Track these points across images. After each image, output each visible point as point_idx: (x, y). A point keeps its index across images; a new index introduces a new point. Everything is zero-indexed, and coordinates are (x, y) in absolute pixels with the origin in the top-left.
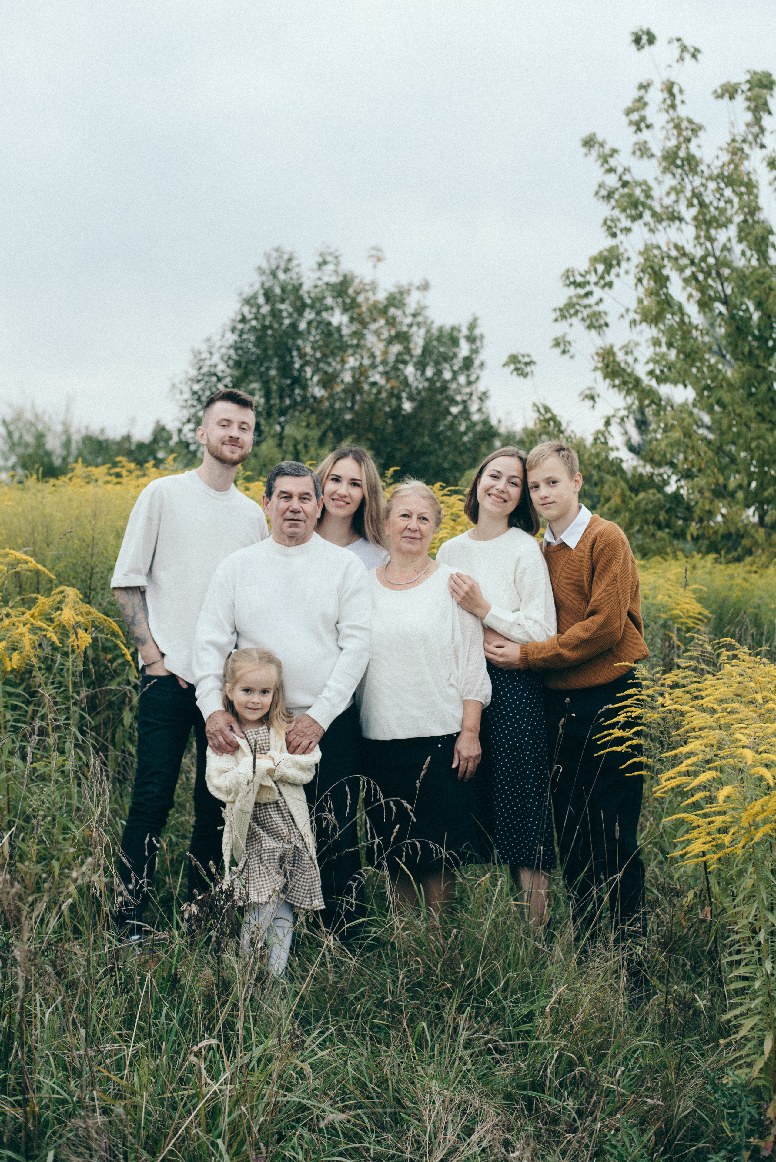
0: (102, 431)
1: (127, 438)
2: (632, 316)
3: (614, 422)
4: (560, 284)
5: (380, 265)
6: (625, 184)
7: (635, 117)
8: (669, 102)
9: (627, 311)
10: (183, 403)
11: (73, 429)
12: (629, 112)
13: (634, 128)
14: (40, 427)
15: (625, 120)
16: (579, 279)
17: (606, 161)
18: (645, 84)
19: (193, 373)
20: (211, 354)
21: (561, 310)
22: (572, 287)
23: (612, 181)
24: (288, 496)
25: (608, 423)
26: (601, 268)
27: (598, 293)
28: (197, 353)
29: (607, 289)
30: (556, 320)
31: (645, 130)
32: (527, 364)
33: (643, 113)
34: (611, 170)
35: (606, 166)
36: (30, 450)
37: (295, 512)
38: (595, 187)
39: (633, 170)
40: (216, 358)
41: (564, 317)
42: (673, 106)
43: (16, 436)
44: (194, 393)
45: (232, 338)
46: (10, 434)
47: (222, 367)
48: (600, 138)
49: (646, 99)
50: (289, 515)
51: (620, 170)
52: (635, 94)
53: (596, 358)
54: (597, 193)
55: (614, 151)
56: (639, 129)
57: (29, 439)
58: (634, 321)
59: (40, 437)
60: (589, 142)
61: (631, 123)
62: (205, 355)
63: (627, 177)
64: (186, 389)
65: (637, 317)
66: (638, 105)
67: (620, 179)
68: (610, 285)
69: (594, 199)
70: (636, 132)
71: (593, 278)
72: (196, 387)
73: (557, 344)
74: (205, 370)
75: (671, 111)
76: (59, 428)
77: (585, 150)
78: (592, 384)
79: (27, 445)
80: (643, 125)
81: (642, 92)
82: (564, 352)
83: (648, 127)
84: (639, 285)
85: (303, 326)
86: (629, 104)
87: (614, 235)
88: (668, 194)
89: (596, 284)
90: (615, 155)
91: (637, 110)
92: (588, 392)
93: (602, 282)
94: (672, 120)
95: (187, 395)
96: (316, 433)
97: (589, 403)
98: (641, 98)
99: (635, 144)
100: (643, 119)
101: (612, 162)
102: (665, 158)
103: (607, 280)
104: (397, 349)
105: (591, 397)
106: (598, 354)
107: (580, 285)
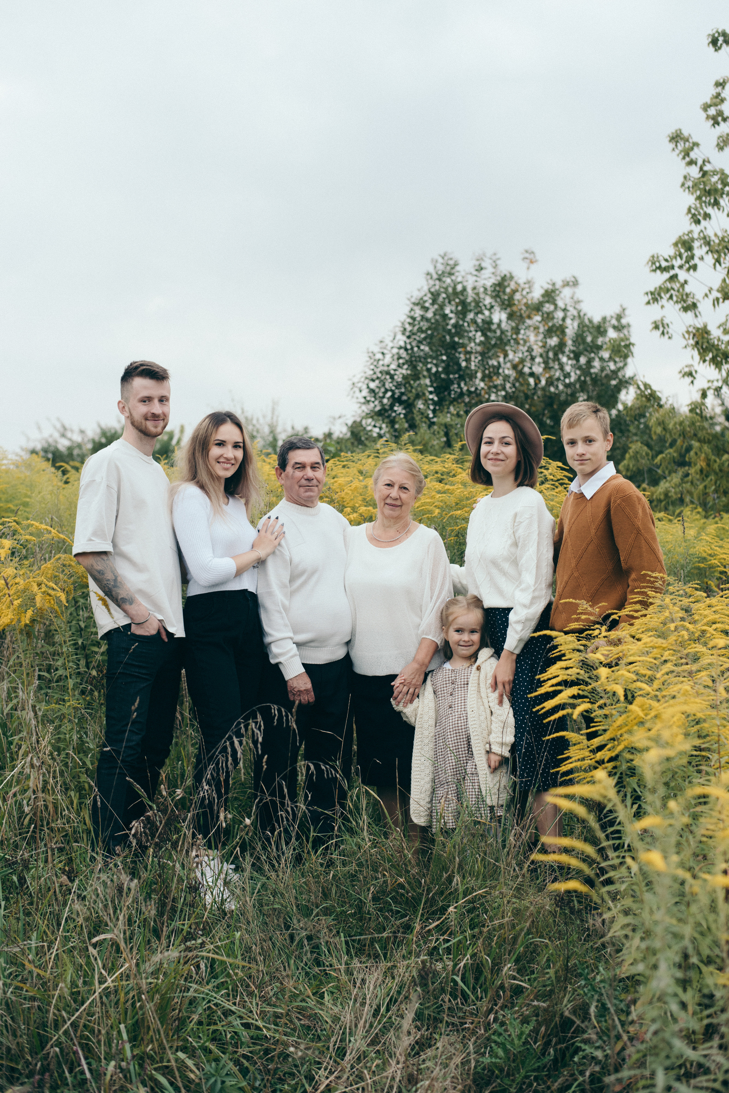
2: (716, 294)
3: (710, 393)
4: (648, 269)
5: (533, 267)
6: (705, 174)
7: (712, 111)
9: (711, 290)
12: (706, 107)
13: (711, 122)
15: (704, 115)
16: (664, 264)
17: (687, 154)
18: (721, 81)
20: (384, 354)
21: (652, 293)
22: (659, 272)
23: (694, 172)
24: (302, 466)
25: (704, 395)
26: (683, 252)
27: (683, 275)
29: (691, 271)
30: (648, 303)
31: (722, 123)
32: (628, 346)
33: (719, 107)
34: (692, 162)
35: (687, 159)
37: (309, 480)
38: (681, 180)
39: (712, 160)
40: (389, 358)
41: (655, 300)
45: (401, 339)
47: (394, 366)
48: (685, 133)
49: (723, 95)
50: (303, 482)
51: (700, 162)
52: (713, 91)
53: (687, 336)
54: (683, 185)
55: (696, 144)
56: (716, 123)
58: (718, 299)
60: (676, 138)
61: (708, 117)
62: (379, 356)
63: (707, 168)
65: (720, 296)
66: (715, 100)
67: (701, 169)
68: (694, 267)
69: (680, 190)
70: (713, 125)
71: (678, 262)
73: (656, 326)
74: (379, 369)
77: (672, 145)
80: (720, 119)
81: (719, 89)
82: (663, 333)
83: (725, 120)
84: (718, 266)
85: (466, 325)
86: (707, 100)
87: (698, 222)
89: (681, 267)
90: (695, 149)
91: (716, 105)
92: (687, 370)
93: (687, 266)
97: (689, 379)
98: (719, 94)
99: (719, 136)
100: (720, 113)
101: (693, 155)
103: (692, 263)
104: (554, 341)
105: (690, 374)
106: (688, 332)
107: (666, 269)
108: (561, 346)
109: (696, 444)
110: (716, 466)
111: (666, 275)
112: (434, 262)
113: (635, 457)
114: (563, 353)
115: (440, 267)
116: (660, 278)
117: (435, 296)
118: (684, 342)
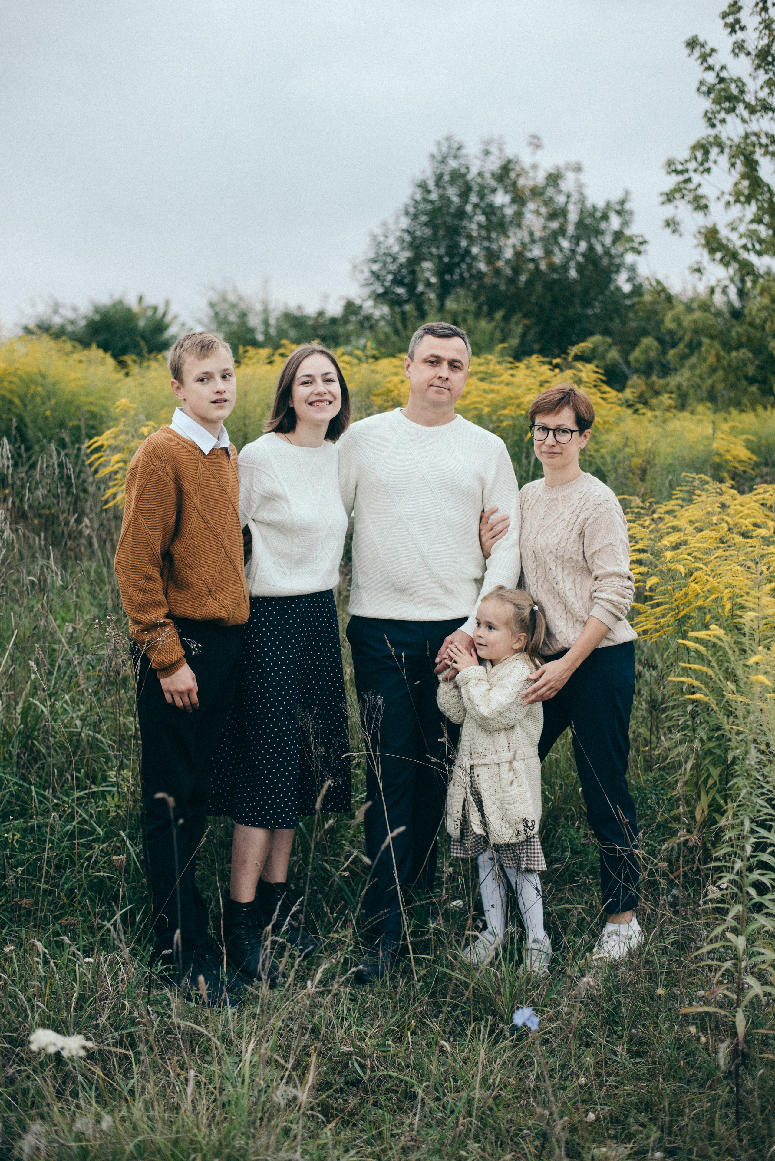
0: (299, 308)
1: (321, 314)
2: (728, 198)
3: (718, 290)
4: (663, 171)
5: (539, 152)
6: (722, 80)
7: (730, 19)
8: (761, 5)
9: (723, 193)
10: (363, 282)
11: (272, 306)
12: (724, 15)
13: (729, 30)
14: (242, 306)
15: (722, 23)
16: (680, 167)
17: (706, 60)
19: (372, 255)
20: (386, 237)
21: (667, 194)
22: (674, 175)
23: (711, 78)
25: (713, 292)
26: (699, 155)
27: (696, 178)
28: (374, 237)
29: (706, 175)
30: (663, 203)
31: (739, 32)
32: (641, 243)
33: (737, 16)
34: (710, 68)
35: (705, 65)
36: (234, 328)
38: (697, 84)
39: (729, 67)
40: (391, 240)
41: (669, 200)
42: (765, 9)
43: (221, 315)
44: (373, 273)
45: (405, 222)
46: (216, 314)
47: (396, 249)
48: (701, 39)
51: (717, 68)
53: (698, 236)
54: (698, 89)
55: (713, 50)
56: (733, 31)
57: (233, 318)
58: (729, 202)
59: (243, 315)
60: (692, 44)
61: (726, 25)
62: (382, 239)
63: (724, 74)
64: (366, 269)
65: (732, 199)
66: (733, 9)
67: (718, 75)
68: (708, 170)
69: (695, 94)
70: (731, 33)
71: (692, 165)
72: (376, 267)
73: (668, 224)
74: (382, 251)
75: (763, 13)
76: (259, 307)
77: (688, 51)
78: (698, 258)
79: (230, 324)
80: (737, 27)
82: (674, 231)
83: (742, 28)
84: (732, 170)
85: (469, 208)
86: (725, 8)
87: (713, 126)
88: (762, 88)
89: (695, 171)
90: (714, 54)
91: (733, 13)
92: (696, 266)
93: (701, 169)
94: (764, 21)
95: (367, 274)
96: (473, 307)
97: (697, 275)
99: (735, 43)
100: (737, 21)
101: (711, 61)
102: (757, 56)
103: (706, 165)
104: (555, 225)
105: (699, 270)
106: (700, 232)
107: (681, 172)
108: (562, 231)
109: (706, 341)
110: (725, 363)
111: (681, 178)
112: (439, 144)
113: (646, 351)
114: (564, 236)
115: (445, 150)
116: (674, 180)
117: (439, 178)
118: (695, 242)
